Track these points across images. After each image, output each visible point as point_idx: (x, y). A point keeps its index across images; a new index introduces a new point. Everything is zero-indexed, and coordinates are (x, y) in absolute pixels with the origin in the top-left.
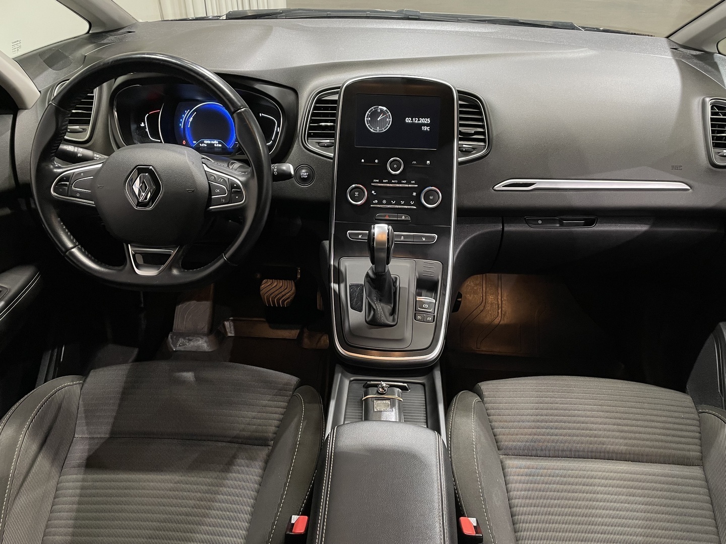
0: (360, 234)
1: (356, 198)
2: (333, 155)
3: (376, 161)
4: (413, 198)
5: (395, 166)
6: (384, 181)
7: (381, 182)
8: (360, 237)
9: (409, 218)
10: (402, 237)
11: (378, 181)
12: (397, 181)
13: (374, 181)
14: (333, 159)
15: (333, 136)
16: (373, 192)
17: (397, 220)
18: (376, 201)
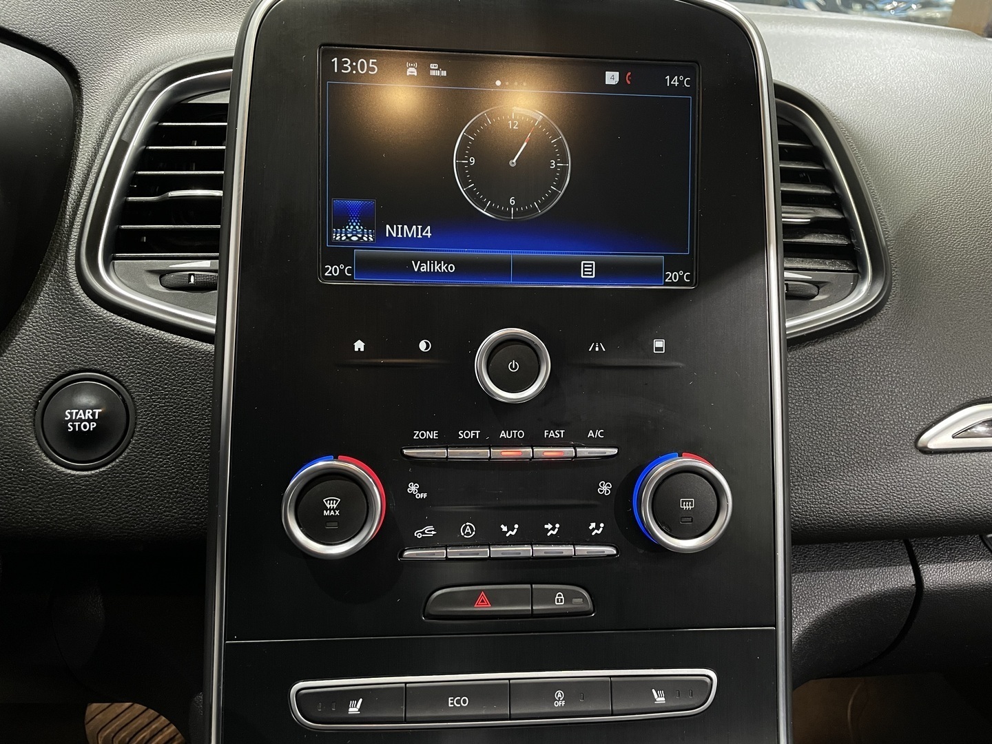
0: (354, 694)
1: (333, 526)
2: (213, 320)
3: (422, 346)
4: (597, 506)
5: (513, 367)
6: (462, 435)
7: (449, 440)
8: (354, 710)
9: (582, 601)
10: (559, 694)
11: (433, 435)
12: (520, 434)
13: (417, 435)
14: (214, 338)
15: (212, 244)
16: (413, 488)
17: (532, 615)
18: (429, 531)
